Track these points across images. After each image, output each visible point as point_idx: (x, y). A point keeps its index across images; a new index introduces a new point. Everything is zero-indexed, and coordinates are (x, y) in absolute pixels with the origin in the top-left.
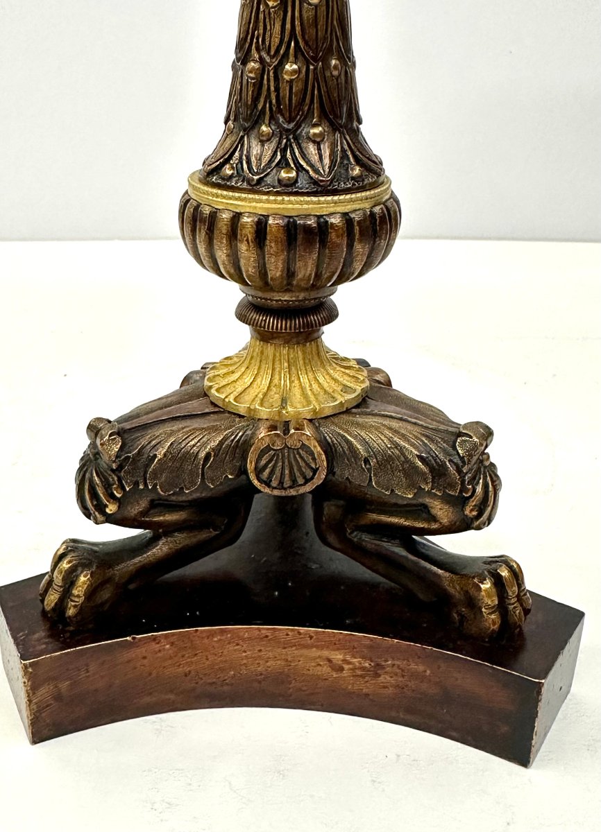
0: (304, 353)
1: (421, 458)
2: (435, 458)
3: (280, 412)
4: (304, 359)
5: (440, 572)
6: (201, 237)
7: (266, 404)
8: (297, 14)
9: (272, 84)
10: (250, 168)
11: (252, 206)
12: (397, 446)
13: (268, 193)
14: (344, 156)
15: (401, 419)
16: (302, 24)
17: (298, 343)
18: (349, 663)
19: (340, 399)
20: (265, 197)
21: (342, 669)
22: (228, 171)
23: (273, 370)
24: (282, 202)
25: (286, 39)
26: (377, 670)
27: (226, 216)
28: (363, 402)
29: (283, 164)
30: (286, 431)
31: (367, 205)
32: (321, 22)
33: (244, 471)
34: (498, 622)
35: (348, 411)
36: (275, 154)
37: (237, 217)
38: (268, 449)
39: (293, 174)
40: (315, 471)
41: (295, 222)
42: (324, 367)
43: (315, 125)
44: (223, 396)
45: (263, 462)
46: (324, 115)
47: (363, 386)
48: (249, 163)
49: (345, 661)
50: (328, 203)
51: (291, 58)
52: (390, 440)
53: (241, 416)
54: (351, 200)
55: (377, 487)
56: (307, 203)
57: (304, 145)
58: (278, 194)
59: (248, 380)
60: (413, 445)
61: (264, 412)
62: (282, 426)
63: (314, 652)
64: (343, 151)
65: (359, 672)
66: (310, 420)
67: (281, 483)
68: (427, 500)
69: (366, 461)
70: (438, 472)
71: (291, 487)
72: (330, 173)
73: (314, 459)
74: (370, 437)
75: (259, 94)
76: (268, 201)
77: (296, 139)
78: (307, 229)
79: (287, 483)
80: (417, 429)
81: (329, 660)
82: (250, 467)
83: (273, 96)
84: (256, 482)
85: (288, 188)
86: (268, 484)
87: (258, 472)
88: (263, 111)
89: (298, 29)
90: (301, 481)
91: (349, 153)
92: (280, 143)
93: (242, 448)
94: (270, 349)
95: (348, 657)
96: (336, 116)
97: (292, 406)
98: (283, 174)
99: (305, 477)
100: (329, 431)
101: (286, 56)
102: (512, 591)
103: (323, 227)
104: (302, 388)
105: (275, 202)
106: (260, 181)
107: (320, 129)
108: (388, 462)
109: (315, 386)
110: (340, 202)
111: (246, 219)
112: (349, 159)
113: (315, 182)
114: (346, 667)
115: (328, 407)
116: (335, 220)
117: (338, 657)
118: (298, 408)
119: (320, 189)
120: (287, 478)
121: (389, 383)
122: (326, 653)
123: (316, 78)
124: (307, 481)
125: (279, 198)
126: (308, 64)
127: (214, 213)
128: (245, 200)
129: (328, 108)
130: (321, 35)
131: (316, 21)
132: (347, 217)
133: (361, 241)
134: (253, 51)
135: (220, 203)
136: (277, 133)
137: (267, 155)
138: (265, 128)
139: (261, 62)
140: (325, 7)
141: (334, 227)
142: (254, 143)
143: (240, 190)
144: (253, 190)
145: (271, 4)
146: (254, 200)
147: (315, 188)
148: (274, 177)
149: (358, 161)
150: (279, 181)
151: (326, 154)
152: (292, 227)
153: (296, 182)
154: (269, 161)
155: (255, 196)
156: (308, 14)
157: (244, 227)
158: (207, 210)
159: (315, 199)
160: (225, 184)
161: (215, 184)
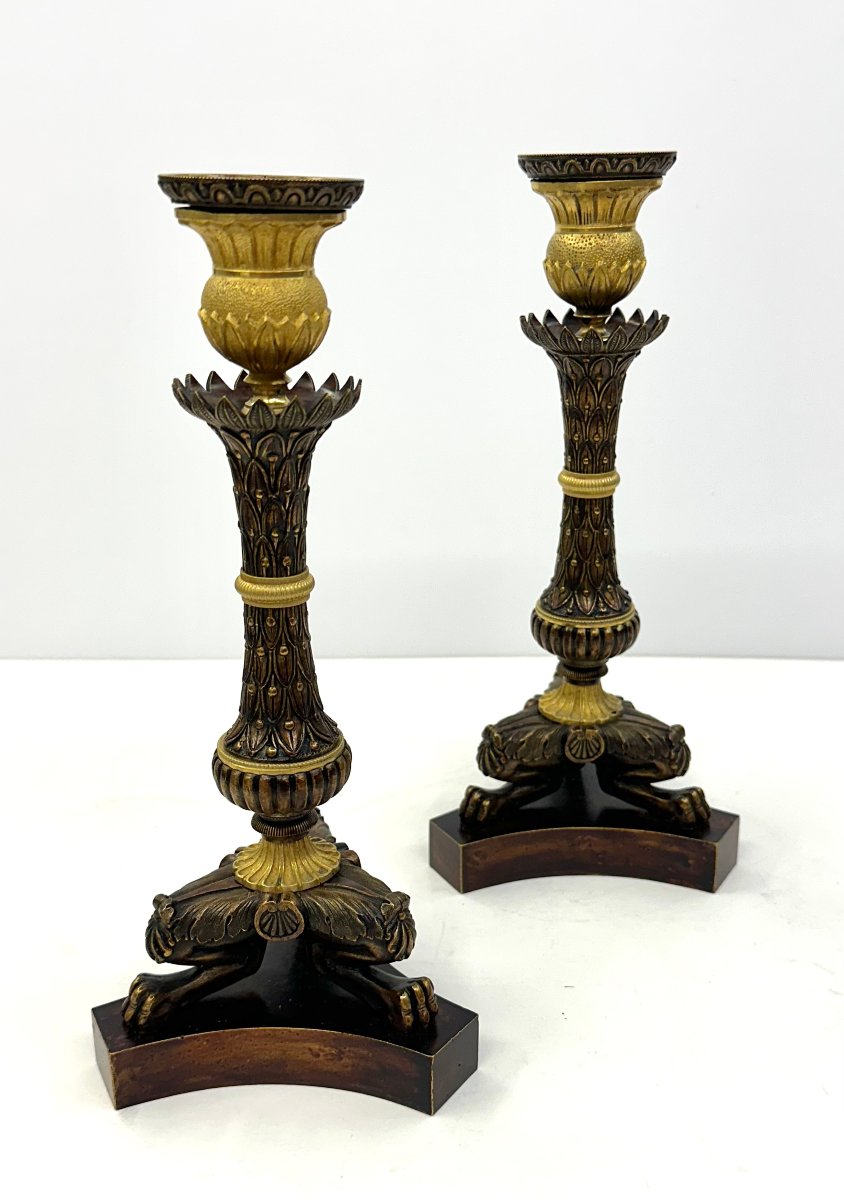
0: (294, 846)
1: (360, 917)
2: (369, 916)
3: (276, 888)
4: (294, 852)
5: (381, 989)
6: (223, 783)
7: (269, 882)
8: (275, 661)
9: (262, 697)
10: (251, 746)
11: (251, 769)
12: (346, 909)
13: (259, 762)
15: (353, 890)
16: (278, 667)
17: (290, 842)
18: (323, 1051)
19: (316, 878)
20: (258, 765)
21: (318, 1055)
22: (239, 745)
23: (275, 858)
24: (268, 767)
25: (269, 673)
26: (339, 1056)
27: (237, 774)
28: (336, 876)
29: (270, 744)
30: (278, 901)
31: (321, 765)
32: (290, 663)
33: (252, 926)
34: (412, 1020)
35: (322, 885)
36: (264, 738)
37: (242, 775)
38: (267, 912)
39: (275, 750)
40: (297, 925)
41: (276, 779)
42: (308, 854)
43: (289, 721)
44: (242, 877)
45: (264, 921)
46: (293, 714)
47: (335, 867)
48: (250, 742)
49: (320, 1049)
50: (294, 767)
51: (273, 685)
52: (342, 905)
53: (252, 891)
54: (311, 764)
55: (336, 933)
56: (283, 768)
57: (282, 732)
58: (266, 762)
59: (259, 865)
60: (355, 908)
61: (267, 887)
62: (276, 896)
63: (299, 1045)
64: (307, 734)
65: (329, 1057)
66: (295, 893)
67: (277, 933)
68: (366, 943)
69: (328, 919)
70: (369, 924)
71: (284, 936)
72: (297, 749)
73: (296, 918)
74: (331, 903)
75: (256, 702)
76: (260, 767)
77: (278, 731)
78: (283, 784)
79: (281, 933)
80: (361, 897)
81: (310, 1049)
82: (257, 924)
83: (263, 704)
84: (261, 934)
85: (272, 759)
86: (269, 934)
87: (262, 927)
88: (258, 711)
89: (275, 670)
90: (290, 932)
91: (311, 734)
92: (268, 731)
93: (252, 910)
94: (272, 845)
95: (322, 1047)
96: (301, 714)
97: (284, 883)
98: (270, 750)
99: (292, 929)
100: (307, 899)
101: (269, 685)
102: (421, 1001)
103: (292, 778)
104: (292, 871)
105: (264, 768)
106: (256, 754)
107: (292, 722)
108: (343, 918)
109: (301, 869)
110: (303, 766)
111: (248, 777)
112: (310, 737)
113: (287, 755)
114: (321, 1054)
115: (307, 883)
116: (301, 777)
117: (316, 1047)
118: (288, 885)
119: (291, 759)
120: (281, 930)
121: (358, 863)
122: (307, 1045)
123: (288, 695)
124: (294, 931)
125: (266, 765)
126: (282, 687)
127: (230, 771)
128: (247, 766)
129: (296, 710)
130: (290, 671)
131: (286, 664)
132: (308, 774)
133: (317, 787)
134: (252, 679)
135: (233, 766)
136: (266, 725)
137: (260, 738)
138: (259, 722)
139: (256, 684)
140: (291, 657)
141: (299, 781)
142: (253, 730)
143: (244, 759)
144: (252, 760)
145: (260, 654)
146: (251, 766)
147: (287, 759)
148: (264, 752)
149: (317, 738)
150: (267, 755)
151: (295, 737)
152: (274, 782)
153: (277, 755)
154: (262, 742)
155: (253, 764)
156: (281, 661)
157: (246, 782)
158: (226, 769)
159: (286, 765)
160: (237, 754)
161: (232, 754)
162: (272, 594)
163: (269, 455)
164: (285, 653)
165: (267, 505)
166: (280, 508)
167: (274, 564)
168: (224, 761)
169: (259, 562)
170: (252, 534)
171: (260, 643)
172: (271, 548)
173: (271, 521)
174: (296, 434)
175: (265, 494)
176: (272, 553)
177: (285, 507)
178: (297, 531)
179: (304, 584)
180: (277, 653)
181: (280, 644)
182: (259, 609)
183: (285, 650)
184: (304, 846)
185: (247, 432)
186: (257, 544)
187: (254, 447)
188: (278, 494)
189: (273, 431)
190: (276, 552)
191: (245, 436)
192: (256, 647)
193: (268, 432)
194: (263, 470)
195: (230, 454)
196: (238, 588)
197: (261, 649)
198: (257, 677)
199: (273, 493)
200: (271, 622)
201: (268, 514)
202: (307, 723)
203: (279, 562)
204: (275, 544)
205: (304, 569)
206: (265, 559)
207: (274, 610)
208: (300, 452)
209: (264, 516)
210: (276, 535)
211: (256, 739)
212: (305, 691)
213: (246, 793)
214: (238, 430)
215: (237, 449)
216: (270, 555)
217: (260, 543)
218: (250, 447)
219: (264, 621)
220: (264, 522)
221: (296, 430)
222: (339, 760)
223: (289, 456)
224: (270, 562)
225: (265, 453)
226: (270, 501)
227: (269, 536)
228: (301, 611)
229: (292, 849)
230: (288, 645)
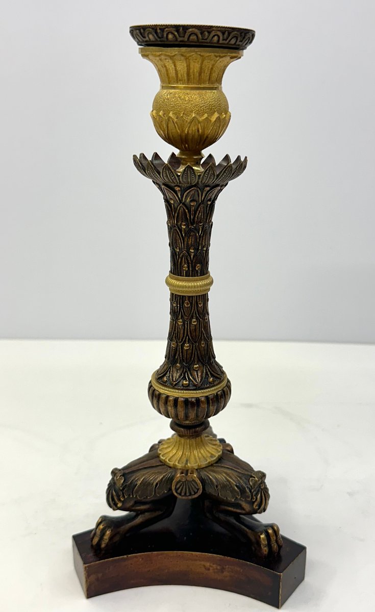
0: (196, 441)
1: (236, 486)
2: (242, 486)
3: (185, 466)
4: (196, 444)
5: (248, 530)
6: (155, 402)
7: (180, 462)
8: (189, 328)
9: (180, 350)
10: (173, 379)
12: (228, 480)
13: (178, 389)
14: (207, 374)
15: (232, 469)
16: (190, 331)
17: (193, 438)
18: (212, 567)
19: (209, 460)
20: (177, 391)
21: (209, 569)
22: (165, 379)
23: (184, 448)
24: (184, 393)
25: (185, 336)
26: (222, 570)
27: (164, 396)
28: (220, 460)
29: (184, 378)
30: (187, 474)
31: (215, 392)
32: (198, 330)
33: (170, 489)
34: (267, 550)
35: (212, 465)
36: (181, 375)
37: (168, 397)
38: (180, 481)
39: (188, 382)
40: (198, 489)
41: (188, 400)
42: (205, 447)
43: (196, 364)
44: (164, 458)
45: (178, 486)
46: (199, 361)
47: (219, 454)
48: (172, 377)
49: (210, 566)
50: (199, 393)
51: (187, 342)
52: (225, 478)
53: (170, 467)
54: (209, 391)
55: (222, 495)
56: (192, 393)
57: (192, 372)
58: (182, 389)
59: (174, 451)
60: (234, 480)
61: (179, 466)
62: (185, 471)
63: (198, 563)
64: (206, 372)
65: (216, 571)
66: (197, 470)
67: (185, 494)
68: (240, 502)
69: (217, 486)
70: (242, 491)
71: (189, 496)
72: (201, 382)
73: (197, 485)
74: (219, 476)
75: (176, 353)
76: (178, 392)
77: (190, 370)
78: (192, 403)
79: (188, 494)
80: (236, 474)
81: (204, 566)
82: (173, 488)
83: (181, 354)
84: (175, 494)
85: (186, 388)
86: (180, 494)
87: (176, 490)
88: (177, 358)
89: (189, 333)
90: (193, 493)
91: (209, 373)
92: (183, 370)
93: (171, 480)
94: (183, 440)
95: (212, 565)
96: (203, 361)
97: (190, 463)
98: (185, 382)
99: (194, 492)
100: (203, 474)
101: (185, 342)
102: (273, 538)
103: (198, 400)
104: (195, 456)
105: (181, 393)
106: (176, 385)
107: (198, 365)
108: (226, 486)
109: (200, 455)
110: (204, 392)
111: (171, 399)
112: (208, 375)
113: (195, 385)
114: (211, 568)
115: (204, 464)
116: (203, 399)
117: (208, 564)
118: (192, 464)
119: (197, 388)
120: (188, 492)
121: (232, 451)
122: (203, 563)
123: (196, 349)
124: (195, 493)
125: (182, 392)
126: (193, 344)
127: (160, 394)
128: (170, 391)
129: (200, 359)
130: (197, 334)
131: (195, 330)
132: (207, 397)
133: (212, 405)
134: (174, 338)
135: (162, 391)
136: (182, 367)
137: (178, 374)
138: (178, 365)
139: (177, 342)
140: (198, 326)
141: (202, 401)
142: (174, 370)
143: (169, 387)
144: (173, 388)
145: (180, 324)
146: (173, 392)
147: (195, 388)
148: (181, 383)
149: (212, 376)
150: (182, 385)
151: (199, 374)
152: (186, 402)
153: (188, 385)
154: (180, 377)
155: (174, 390)
156: (193, 328)
157: (170, 401)
158: (157, 393)
159: (195, 392)
160: (164, 384)
161: (160, 384)
162: (189, 287)
163: (191, 201)
164: (195, 323)
165: (188, 232)
166: (196, 235)
167: (191, 269)
168: (156, 388)
169: (181, 267)
170: (178, 250)
171: (180, 317)
172: (189, 259)
173: (190, 242)
174: (208, 188)
175: (187, 225)
176: (190, 261)
177: (199, 233)
178: (205, 249)
179: (208, 281)
180: (191, 323)
181: (192, 317)
182: (180, 296)
183: (195, 322)
184: (202, 441)
185: (179, 186)
186: (181, 256)
187: (182, 196)
188: (195, 225)
189: (195, 186)
190: (192, 261)
191: (177, 189)
192: (177, 319)
193: (193, 186)
194: (186, 211)
195: (167, 201)
196: (167, 283)
197: (181, 320)
198: (177, 337)
199: (192, 225)
200: (188, 304)
201: (189, 238)
202: (206, 366)
203: (194, 268)
204: (192, 257)
205: (207, 272)
206: (186, 266)
207: (189, 297)
208: (210, 200)
209: (186, 239)
210: (193, 251)
211: (176, 375)
212: (206, 347)
213: (169, 408)
214: (173, 185)
215: (171, 197)
216: (188, 263)
217: (183, 256)
218: (180, 196)
219: (183, 303)
220: (186, 243)
221: (208, 186)
222: (225, 389)
223: (203, 202)
224: (188, 267)
225: (188, 200)
226: (190, 230)
227: (188, 252)
228: (204, 298)
229: (194, 443)
230: (197, 318)
